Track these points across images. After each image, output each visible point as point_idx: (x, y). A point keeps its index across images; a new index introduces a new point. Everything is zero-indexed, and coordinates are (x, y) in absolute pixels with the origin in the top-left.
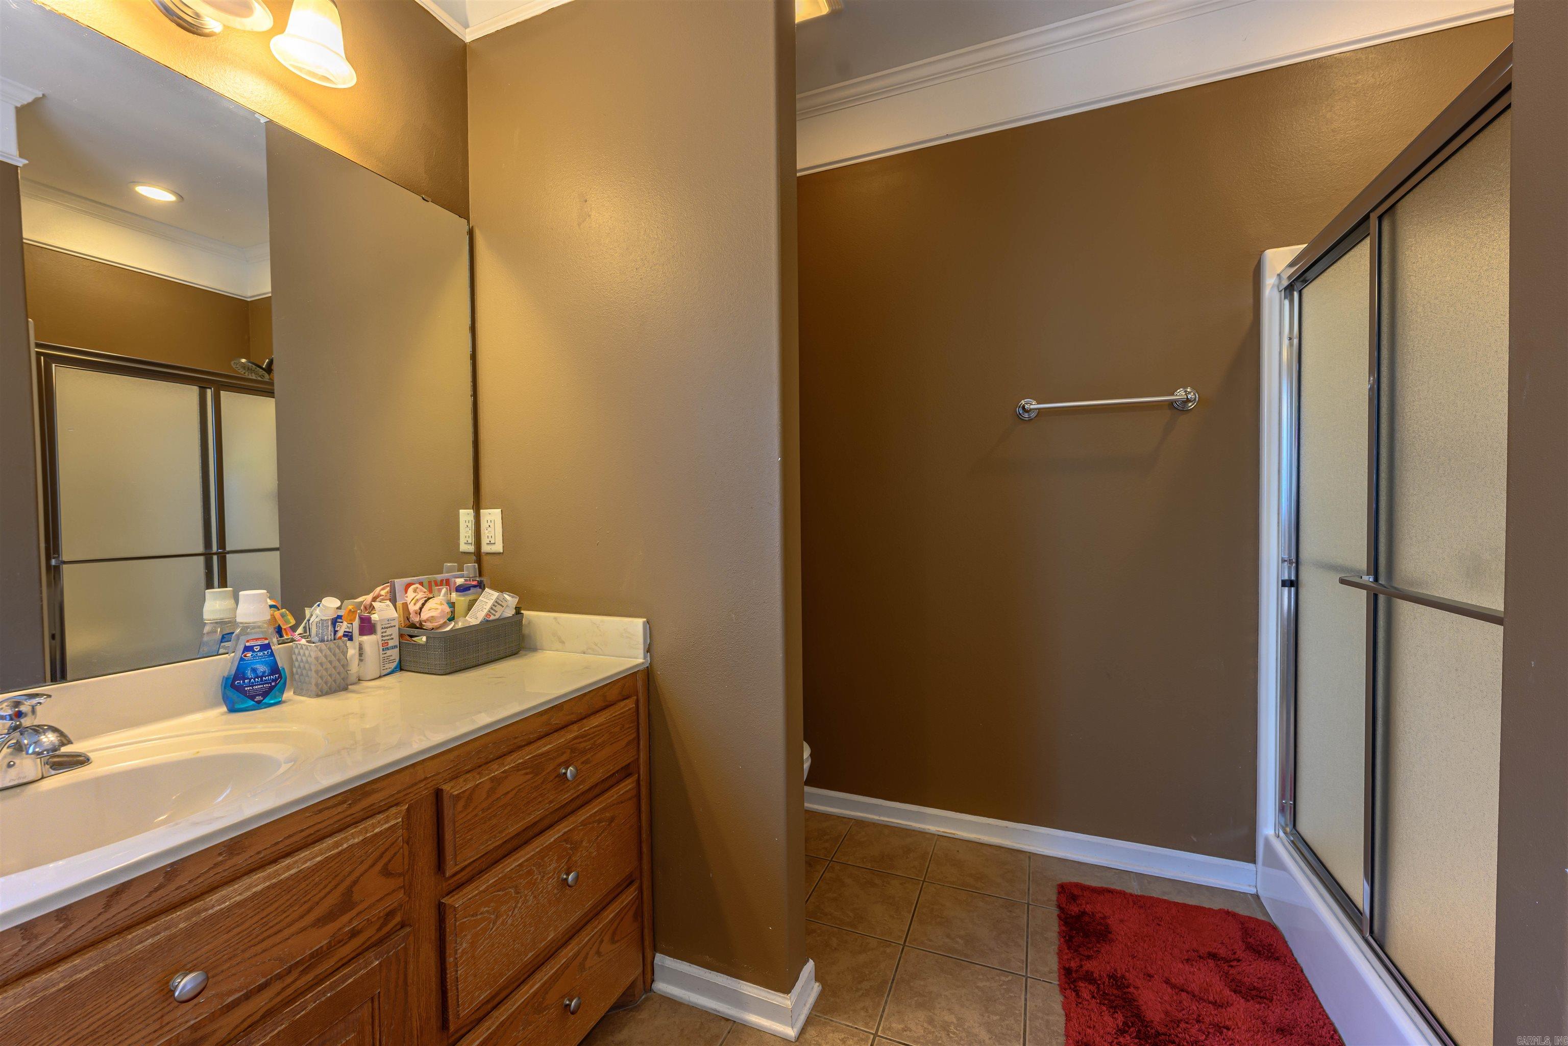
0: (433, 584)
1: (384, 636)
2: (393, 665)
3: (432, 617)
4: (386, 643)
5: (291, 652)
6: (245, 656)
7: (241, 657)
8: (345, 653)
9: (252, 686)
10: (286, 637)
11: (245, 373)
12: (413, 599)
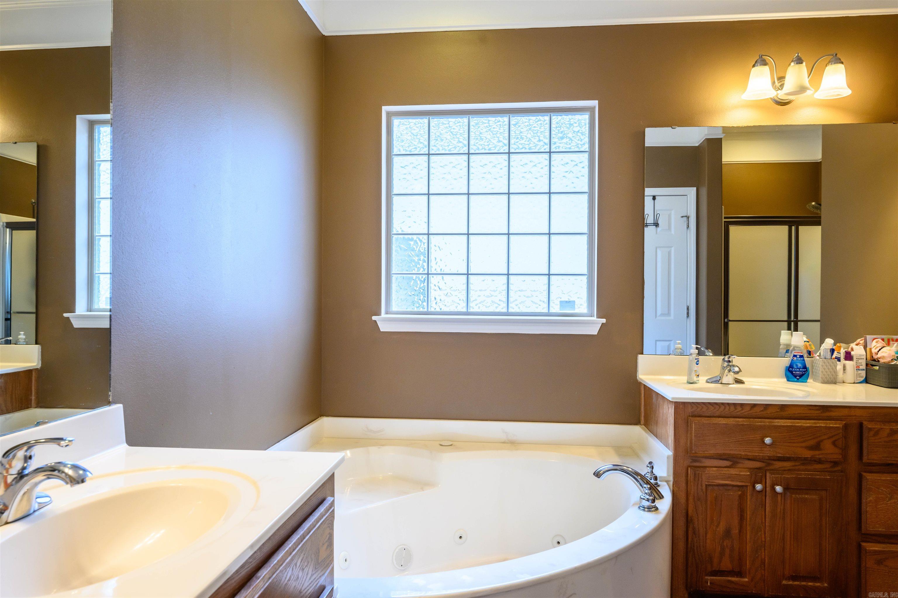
0: (891, 340)
1: (857, 363)
2: (862, 379)
3: (883, 356)
4: (858, 367)
5: (812, 362)
6: (793, 359)
7: (792, 359)
8: (836, 367)
9: (796, 372)
10: (812, 356)
11: (814, 210)
12: (875, 346)
